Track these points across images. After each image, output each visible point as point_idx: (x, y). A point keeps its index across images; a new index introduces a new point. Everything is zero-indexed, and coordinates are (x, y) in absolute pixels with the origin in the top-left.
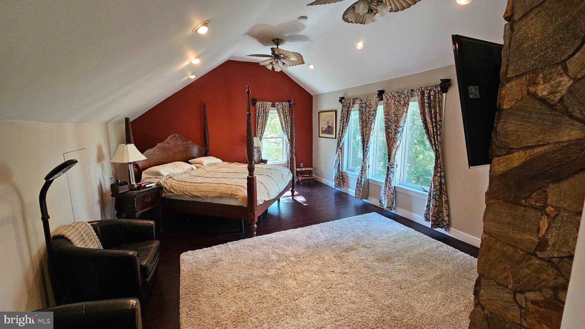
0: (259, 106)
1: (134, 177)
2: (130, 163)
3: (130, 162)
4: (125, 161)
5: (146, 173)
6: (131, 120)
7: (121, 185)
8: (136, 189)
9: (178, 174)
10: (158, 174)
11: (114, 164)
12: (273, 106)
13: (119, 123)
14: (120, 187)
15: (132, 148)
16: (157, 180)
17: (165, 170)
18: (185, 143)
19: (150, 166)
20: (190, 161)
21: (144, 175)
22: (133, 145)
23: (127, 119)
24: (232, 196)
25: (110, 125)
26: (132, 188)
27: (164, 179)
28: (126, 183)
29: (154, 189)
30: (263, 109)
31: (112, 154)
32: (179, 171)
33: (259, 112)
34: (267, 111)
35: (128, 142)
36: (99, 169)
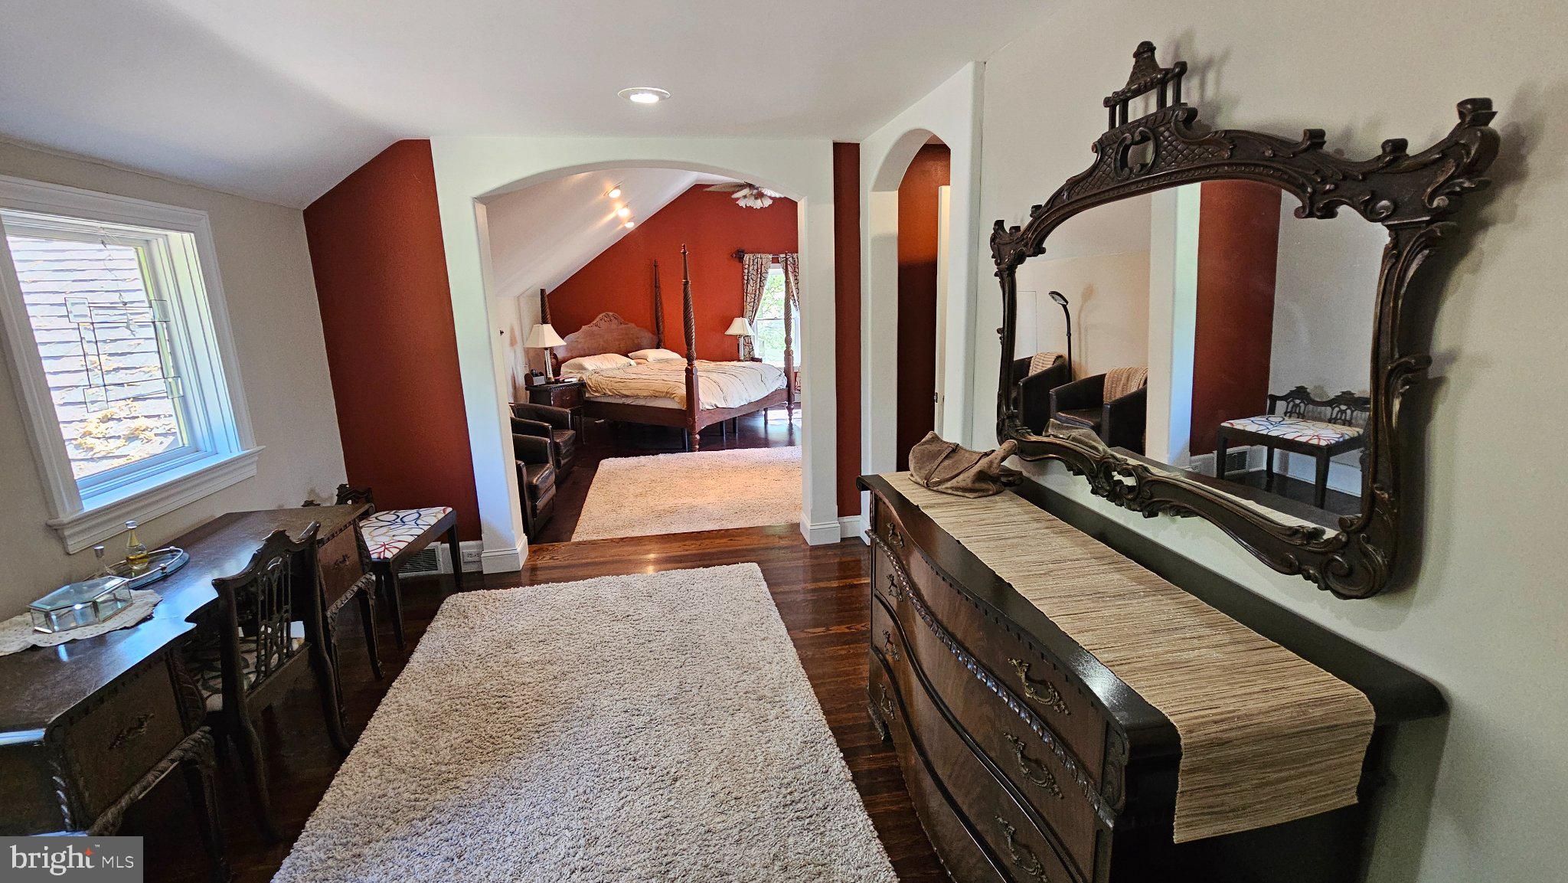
0: (749, 262)
1: (551, 369)
2: (546, 349)
3: (547, 346)
4: (541, 346)
5: (567, 367)
6: (548, 292)
7: (537, 375)
8: (553, 383)
9: (607, 370)
10: (581, 368)
11: (527, 351)
12: (775, 261)
13: (533, 296)
14: (535, 379)
15: (548, 328)
16: (579, 375)
17: (591, 363)
18: (623, 326)
19: (572, 358)
20: (629, 355)
21: (563, 369)
22: (550, 325)
23: (543, 291)
24: (668, 395)
25: (521, 299)
26: (548, 382)
27: (588, 374)
28: (542, 374)
29: (575, 384)
30: (756, 268)
31: (525, 337)
32: (610, 366)
33: (748, 272)
34: (763, 271)
35: (544, 322)
36: (512, 355)
